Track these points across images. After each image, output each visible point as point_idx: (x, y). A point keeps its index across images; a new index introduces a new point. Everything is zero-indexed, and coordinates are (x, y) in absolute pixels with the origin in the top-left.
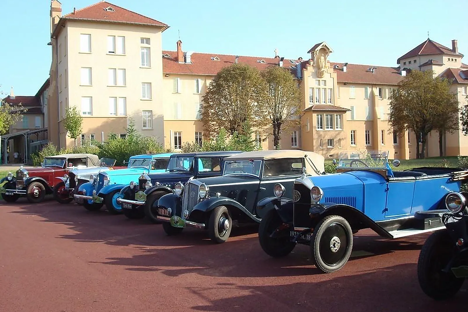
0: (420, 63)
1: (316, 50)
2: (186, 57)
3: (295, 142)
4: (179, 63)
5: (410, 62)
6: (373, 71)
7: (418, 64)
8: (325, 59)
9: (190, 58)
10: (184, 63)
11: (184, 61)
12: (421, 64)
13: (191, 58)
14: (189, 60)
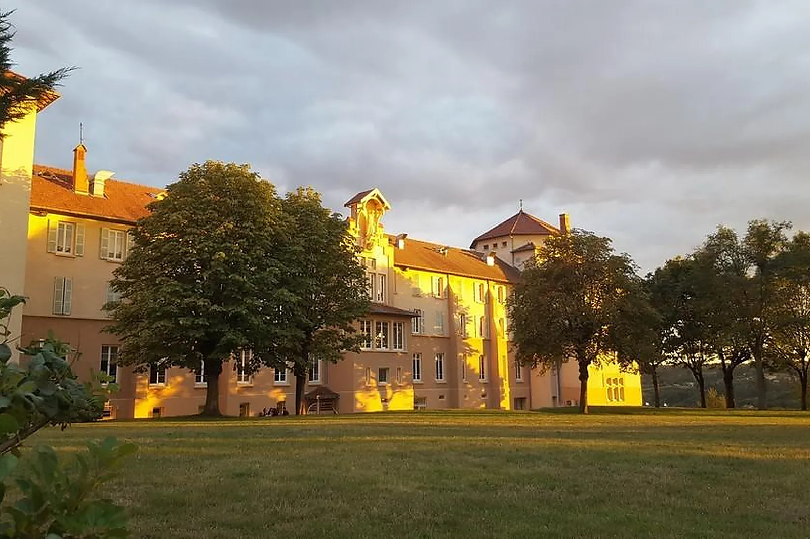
0: (513, 247)
1: (362, 201)
2: (93, 183)
3: (315, 373)
4: (76, 192)
5: (495, 245)
6: (444, 254)
7: (509, 249)
8: (376, 219)
9: (103, 186)
10: (87, 194)
11: (88, 191)
12: (515, 249)
13: (105, 186)
14: (99, 190)
